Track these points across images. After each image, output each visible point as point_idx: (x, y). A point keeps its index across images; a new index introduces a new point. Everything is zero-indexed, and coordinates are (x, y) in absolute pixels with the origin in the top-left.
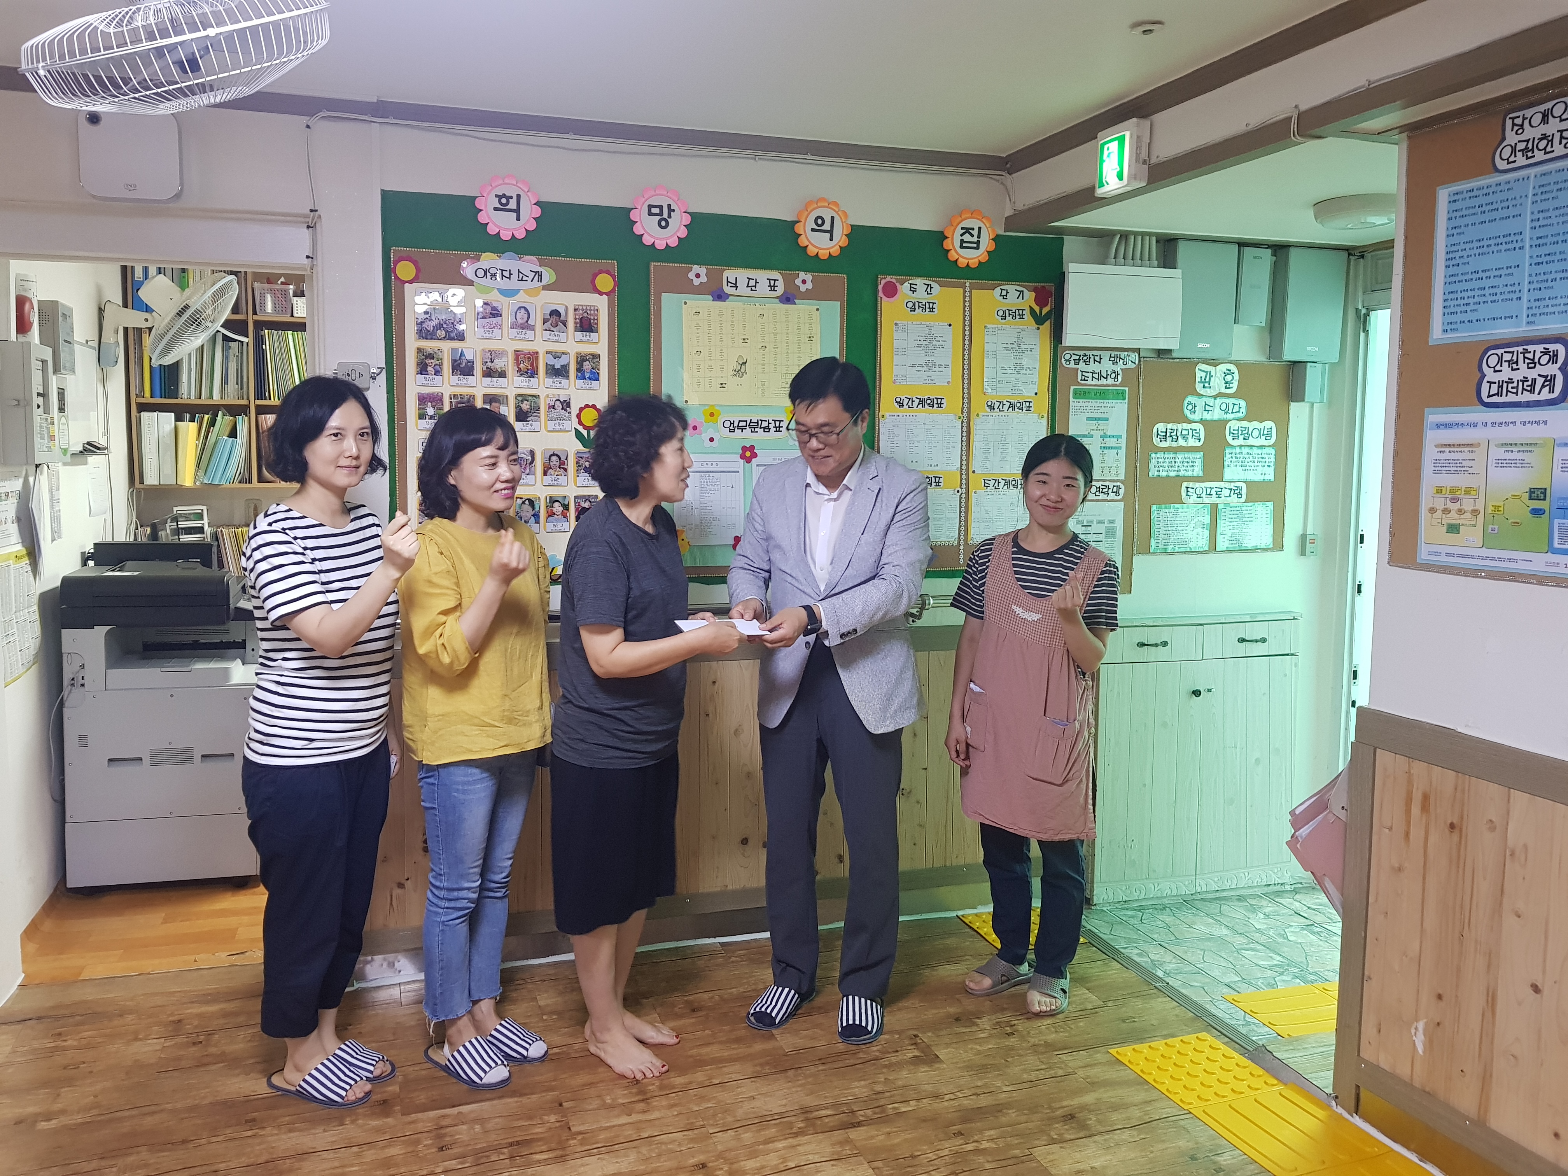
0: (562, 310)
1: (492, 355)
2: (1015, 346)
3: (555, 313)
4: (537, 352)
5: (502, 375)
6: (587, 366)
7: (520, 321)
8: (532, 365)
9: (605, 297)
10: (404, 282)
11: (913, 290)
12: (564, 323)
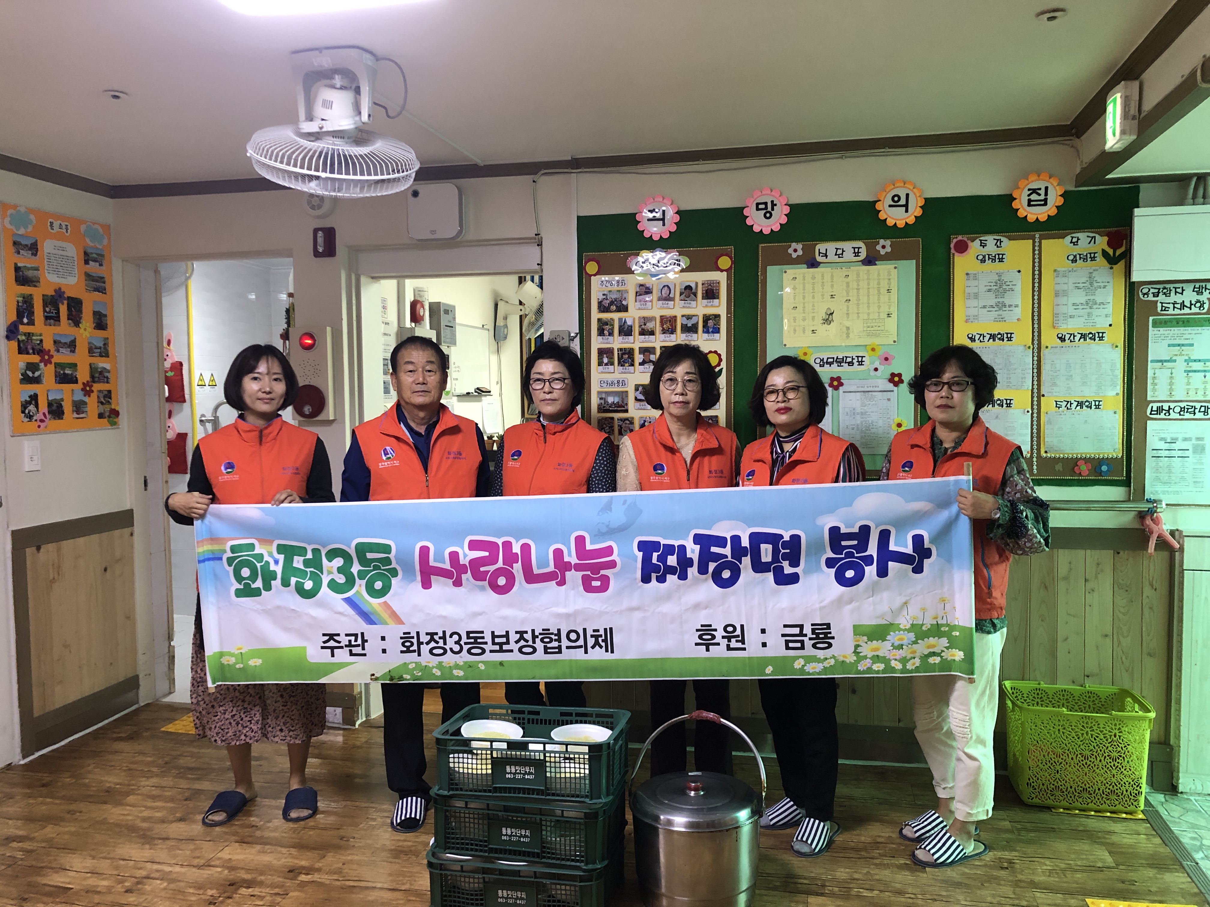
0: (693, 286)
1: (645, 320)
2: (1088, 284)
3: (688, 288)
4: (676, 316)
5: (652, 333)
6: (711, 323)
7: (664, 295)
8: (671, 325)
9: (725, 273)
10: (591, 275)
11: (983, 245)
12: (695, 294)
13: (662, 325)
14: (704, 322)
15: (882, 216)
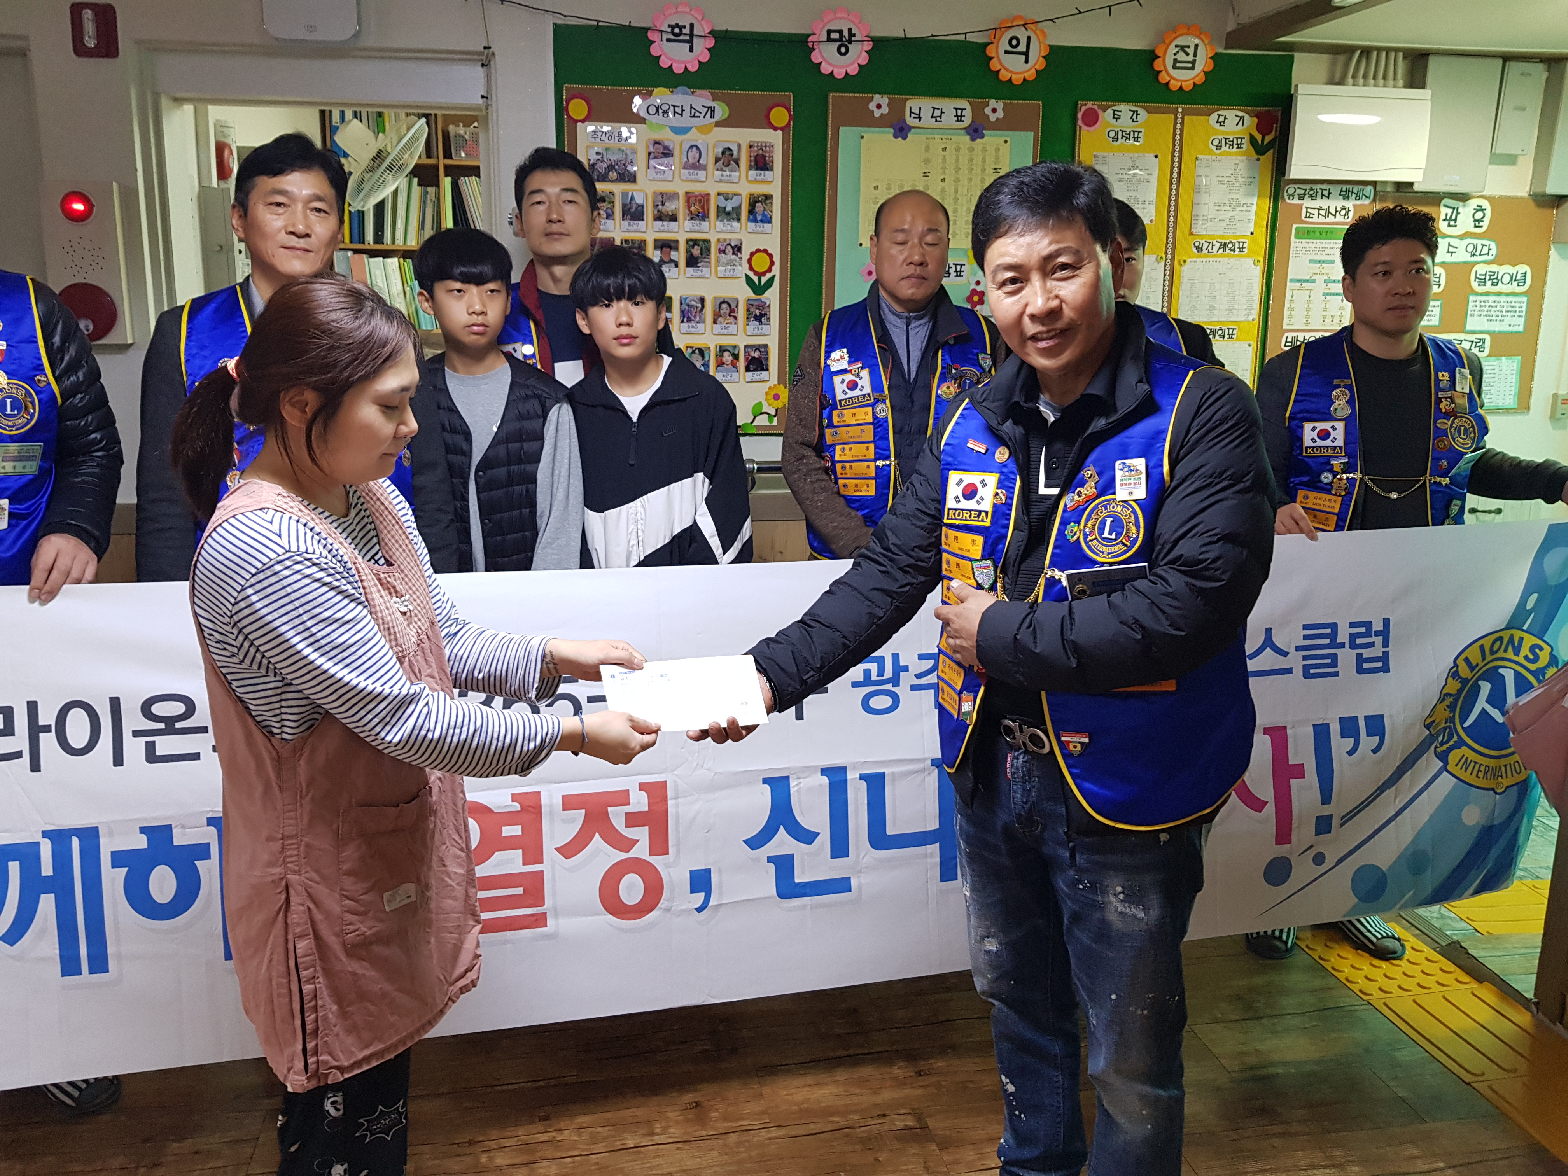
0: (735, 148)
1: (664, 197)
2: (1232, 179)
3: (727, 151)
4: (709, 194)
5: (673, 218)
6: (759, 207)
7: (691, 161)
8: (703, 207)
9: (780, 132)
10: (576, 121)
11: (1117, 118)
12: (737, 162)
13: (689, 207)
14: (750, 204)
15: (995, 65)
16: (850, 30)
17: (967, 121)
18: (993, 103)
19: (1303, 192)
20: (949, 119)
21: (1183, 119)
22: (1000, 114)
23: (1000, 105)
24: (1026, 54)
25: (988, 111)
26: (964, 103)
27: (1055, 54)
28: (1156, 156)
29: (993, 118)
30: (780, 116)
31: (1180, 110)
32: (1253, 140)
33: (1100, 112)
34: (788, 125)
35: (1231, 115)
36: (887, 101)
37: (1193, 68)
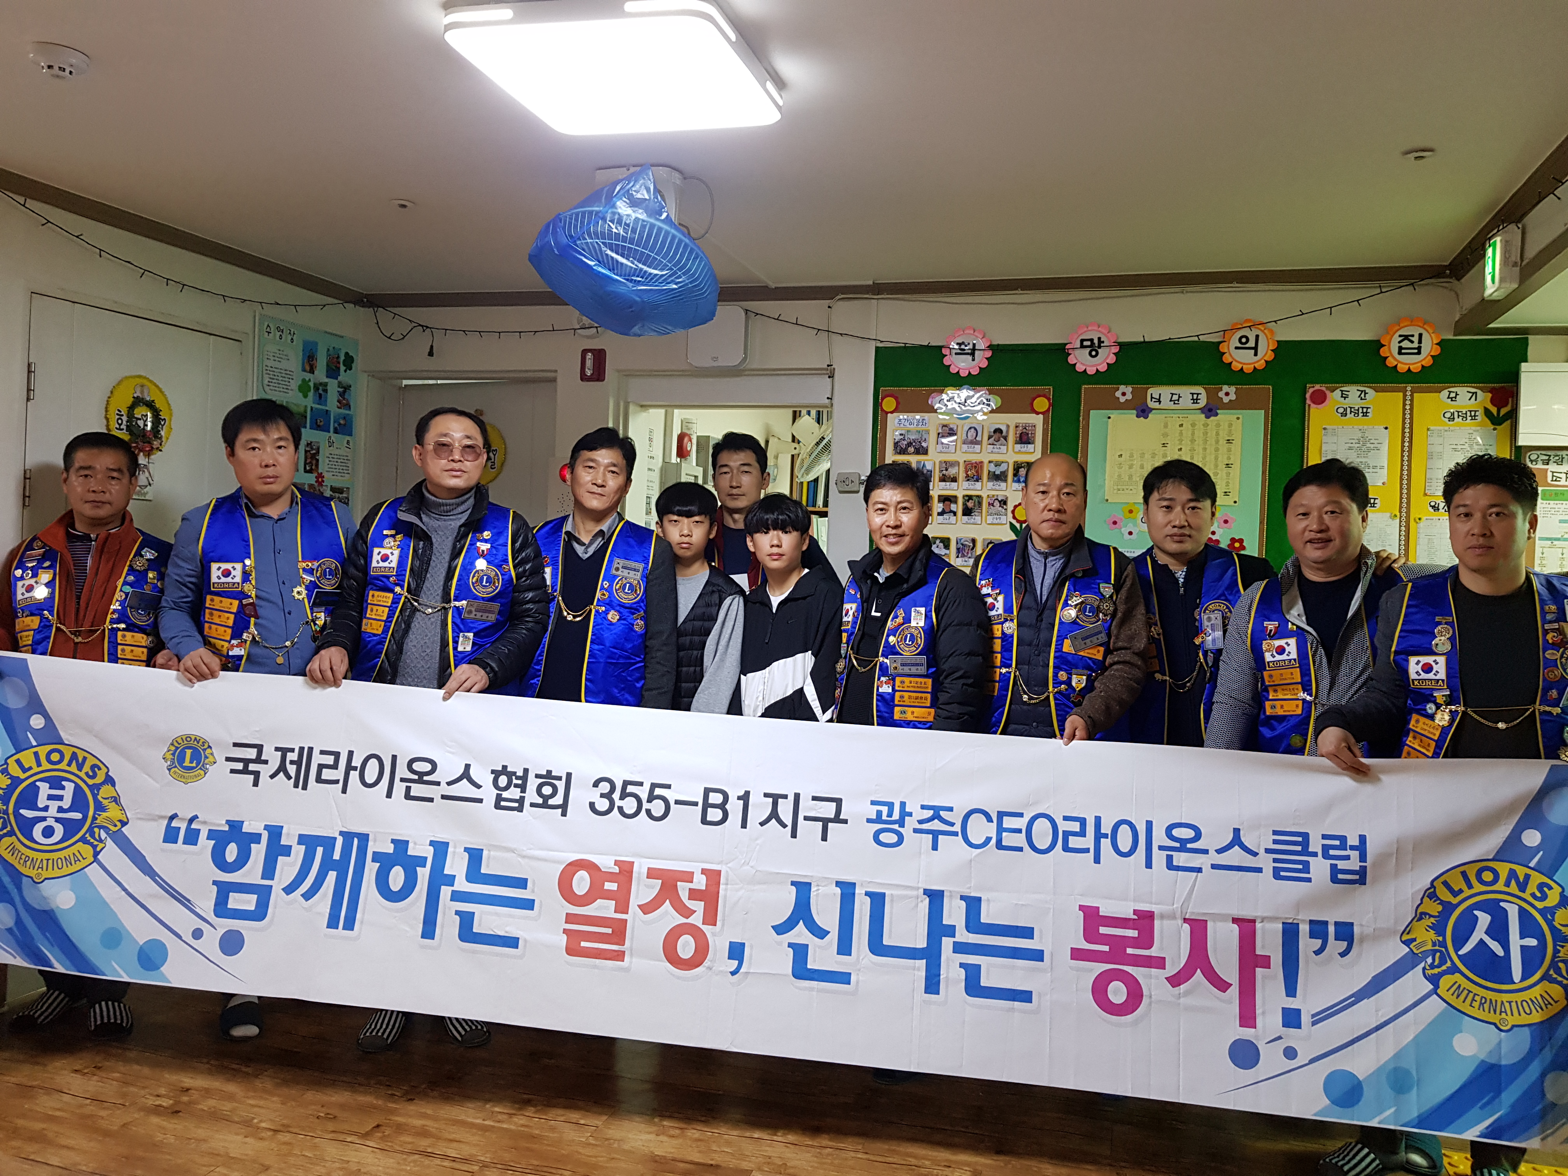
0: (1004, 428)
1: (947, 465)
3: (998, 431)
4: (982, 462)
5: (954, 480)
6: (1022, 472)
7: (970, 438)
8: (977, 472)
9: (1041, 416)
10: (887, 413)
11: (1344, 396)
12: (1005, 438)
13: (966, 472)
14: (1014, 470)
15: (1227, 359)
16: (1099, 339)
17: (1203, 402)
18: (1226, 388)
19: (1547, 458)
20: (1186, 401)
21: (1412, 395)
22: (1233, 397)
23: (1232, 390)
24: (1255, 349)
25: (1221, 394)
26: (1199, 389)
27: (1283, 348)
28: (1386, 428)
29: (1226, 400)
30: (1042, 404)
31: (1409, 388)
32: (1487, 412)
33: (1328, 392)
34: (1048, 410)
35: (1463, 392)
36: (1131, 389)
37: (1419, 353)
